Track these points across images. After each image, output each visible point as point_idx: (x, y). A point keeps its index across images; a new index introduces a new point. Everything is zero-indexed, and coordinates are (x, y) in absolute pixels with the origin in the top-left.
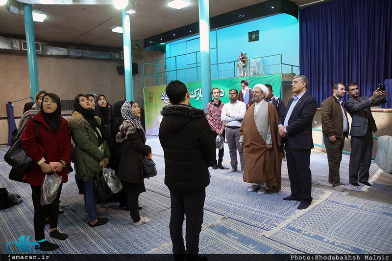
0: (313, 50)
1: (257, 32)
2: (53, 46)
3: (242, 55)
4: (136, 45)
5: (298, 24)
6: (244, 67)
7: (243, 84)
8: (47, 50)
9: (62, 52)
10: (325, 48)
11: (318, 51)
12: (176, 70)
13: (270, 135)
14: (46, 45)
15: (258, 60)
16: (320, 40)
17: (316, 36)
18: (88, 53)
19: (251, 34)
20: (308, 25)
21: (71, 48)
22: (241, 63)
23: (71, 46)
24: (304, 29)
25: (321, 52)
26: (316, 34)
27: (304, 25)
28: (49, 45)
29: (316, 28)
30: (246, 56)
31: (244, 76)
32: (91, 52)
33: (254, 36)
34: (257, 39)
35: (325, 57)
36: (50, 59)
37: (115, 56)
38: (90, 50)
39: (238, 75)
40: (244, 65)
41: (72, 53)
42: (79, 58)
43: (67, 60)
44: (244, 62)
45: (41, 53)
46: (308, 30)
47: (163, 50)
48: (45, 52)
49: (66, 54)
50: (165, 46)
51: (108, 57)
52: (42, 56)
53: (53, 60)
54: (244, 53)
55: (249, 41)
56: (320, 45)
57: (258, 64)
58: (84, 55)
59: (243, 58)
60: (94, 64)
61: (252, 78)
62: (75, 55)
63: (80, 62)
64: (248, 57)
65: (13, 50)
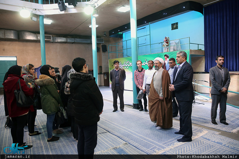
0: (213, 34)
1: (177, 23)
2: (59, 37)
3: (166, 38)
4: (104, 34)
5: (203, 17)
6: (167, 46)
7: (165, 57)
8: (55, 39)
9: (63, 40)
10: (222, 32)
11: (217, 34)
12: (127, 49)
13: (162, 91)
14: (55, 36)
15: (177, 41)
16: (218, 27)
17: (215, 24)
18: (78, 40)
19: (173, 25)
20: (210, 17)
21: (69, 38)
22: (165, 44)
23: (69, 36)
24: (207, 20)
25: (219, 34)
26: (215, 22)
27: (207, 17)
28: (57, 37)
29: (215, 19)
30: (169, 39)
31: (167, 51)
32: (80, 39)
33: (175, 26)
34: (177, 28)
35: (221, 38)
36: (57, 44)
38: (79, 38)
39: (164, 51)
40: (167, 45)
41: (69, 41)
42: (73, 43)
43: (66, 44)
44: (167, 43)
46: (210, 20)
47: (121, 37)
49: (65, 41)
50: (123, 34)
51: (89, 42)
52: (53, 42)
53: (59, 44)
54: (167, 37)
55: (172, 30)
56: (218, 30)
57: (176, 44)
58: (75, 41)
59: (167, 40)
60: (82, 46)
61: (171, 53)
62: (70, 41)
63: (74, 45)
64: (170, 39)
65: (38, 40)
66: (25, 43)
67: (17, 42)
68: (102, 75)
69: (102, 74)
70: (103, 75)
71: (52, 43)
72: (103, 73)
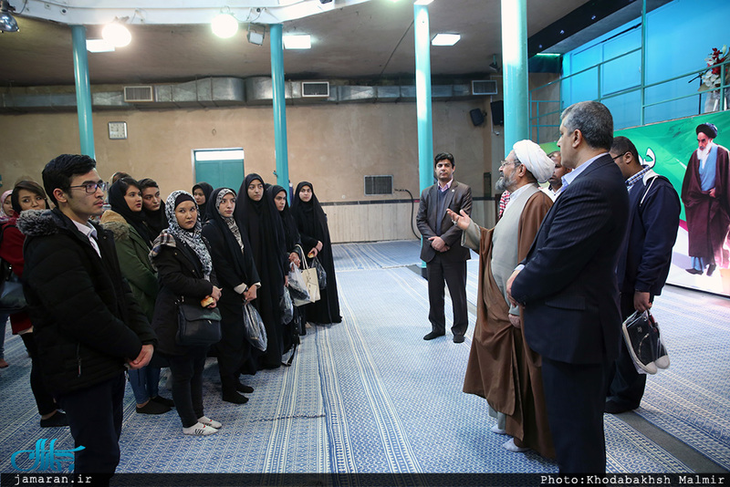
2: (358, 84)
3: (716, 55)
4: (492, 66)
6: (718, 85)
7: (702, 135)
8: (343, 91)
9: (366, 92)
14: (345, 84)
18: (410, 91)
21: (382, 85)
22: (711, 79)
23: (386, 81)
28: (349, 84)
36: (351, 107)
37: (461, 92)
39: (706, 109)
40: (719, 82)
41: (382, 94)
42: (397, 101)
43: (378, 106)
45: (333, 99)
47: (556, 68)
48: (340, 97)
49: (371, 96)
50: (561, 59)
51: (448, 94)
52: (337, 103)
53: (355, 108)
54: (723, 49)
58: (403, 95)
62: (389, 95)
63: (401, 106)
65: (292, 99)
66: (264, 110)
67: (245, 110)
68: (489, 202)
69: (491, 199)
70: (494, 202)
71: (335, 106)
72: (493, 196)
